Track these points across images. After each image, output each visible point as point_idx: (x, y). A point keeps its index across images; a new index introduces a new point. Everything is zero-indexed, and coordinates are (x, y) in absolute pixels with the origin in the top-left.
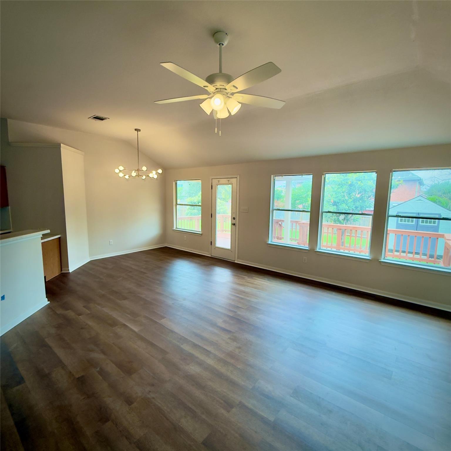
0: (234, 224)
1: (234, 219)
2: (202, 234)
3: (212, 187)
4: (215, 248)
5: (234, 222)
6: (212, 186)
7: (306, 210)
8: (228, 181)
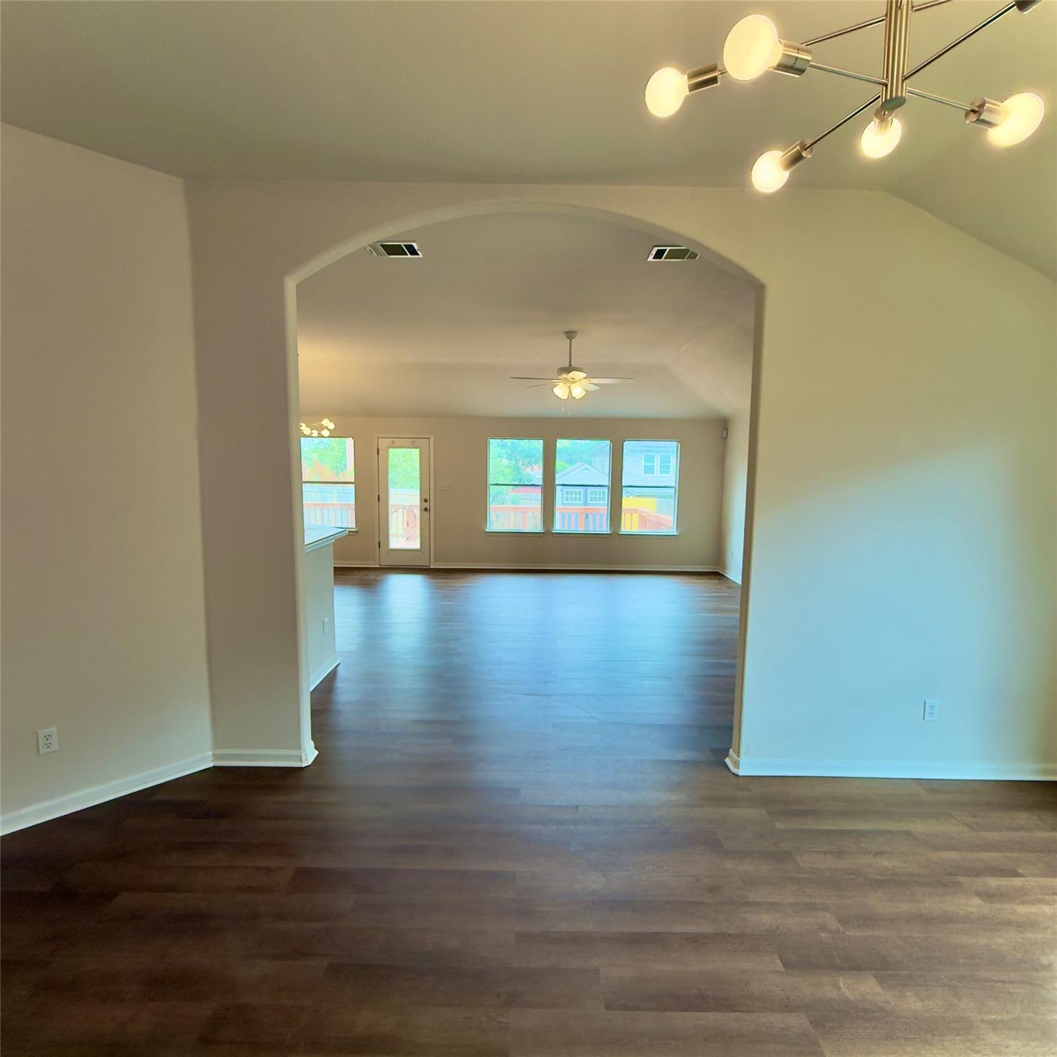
0: (426, 510)
1: (426, 501)
2: (357, 532)
3: (378, 451)
4: (387, 553)
5: (426, 505)
6: (378, 449)
7: (536, 483)
8: (413, 442)
